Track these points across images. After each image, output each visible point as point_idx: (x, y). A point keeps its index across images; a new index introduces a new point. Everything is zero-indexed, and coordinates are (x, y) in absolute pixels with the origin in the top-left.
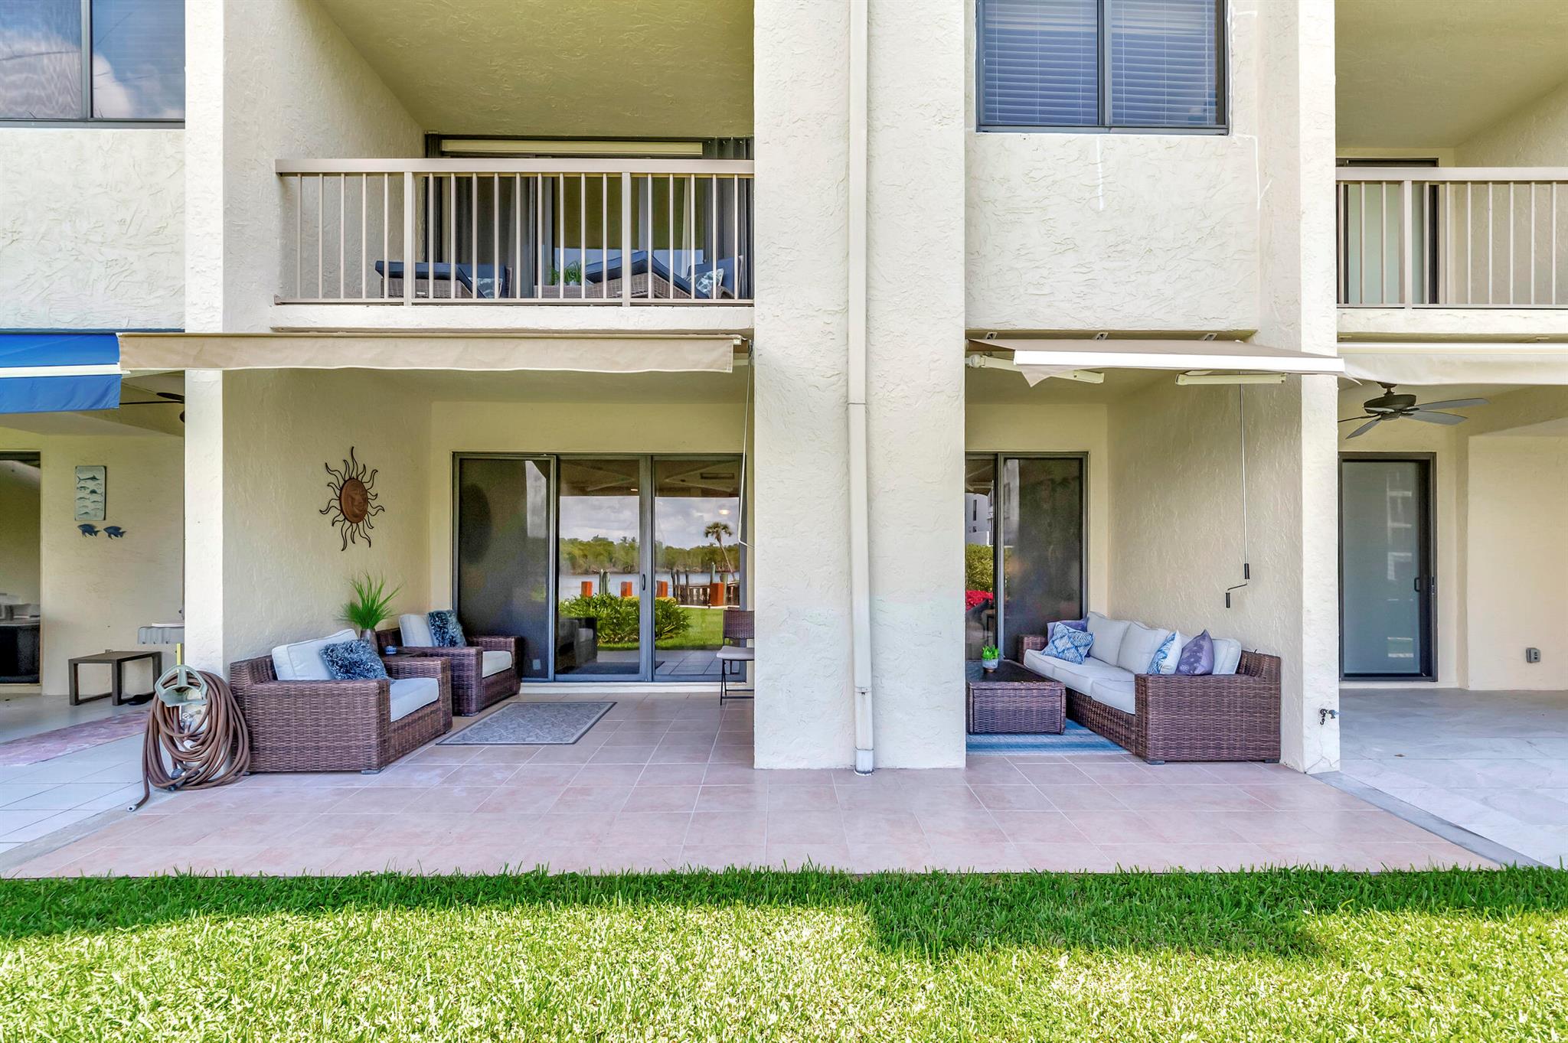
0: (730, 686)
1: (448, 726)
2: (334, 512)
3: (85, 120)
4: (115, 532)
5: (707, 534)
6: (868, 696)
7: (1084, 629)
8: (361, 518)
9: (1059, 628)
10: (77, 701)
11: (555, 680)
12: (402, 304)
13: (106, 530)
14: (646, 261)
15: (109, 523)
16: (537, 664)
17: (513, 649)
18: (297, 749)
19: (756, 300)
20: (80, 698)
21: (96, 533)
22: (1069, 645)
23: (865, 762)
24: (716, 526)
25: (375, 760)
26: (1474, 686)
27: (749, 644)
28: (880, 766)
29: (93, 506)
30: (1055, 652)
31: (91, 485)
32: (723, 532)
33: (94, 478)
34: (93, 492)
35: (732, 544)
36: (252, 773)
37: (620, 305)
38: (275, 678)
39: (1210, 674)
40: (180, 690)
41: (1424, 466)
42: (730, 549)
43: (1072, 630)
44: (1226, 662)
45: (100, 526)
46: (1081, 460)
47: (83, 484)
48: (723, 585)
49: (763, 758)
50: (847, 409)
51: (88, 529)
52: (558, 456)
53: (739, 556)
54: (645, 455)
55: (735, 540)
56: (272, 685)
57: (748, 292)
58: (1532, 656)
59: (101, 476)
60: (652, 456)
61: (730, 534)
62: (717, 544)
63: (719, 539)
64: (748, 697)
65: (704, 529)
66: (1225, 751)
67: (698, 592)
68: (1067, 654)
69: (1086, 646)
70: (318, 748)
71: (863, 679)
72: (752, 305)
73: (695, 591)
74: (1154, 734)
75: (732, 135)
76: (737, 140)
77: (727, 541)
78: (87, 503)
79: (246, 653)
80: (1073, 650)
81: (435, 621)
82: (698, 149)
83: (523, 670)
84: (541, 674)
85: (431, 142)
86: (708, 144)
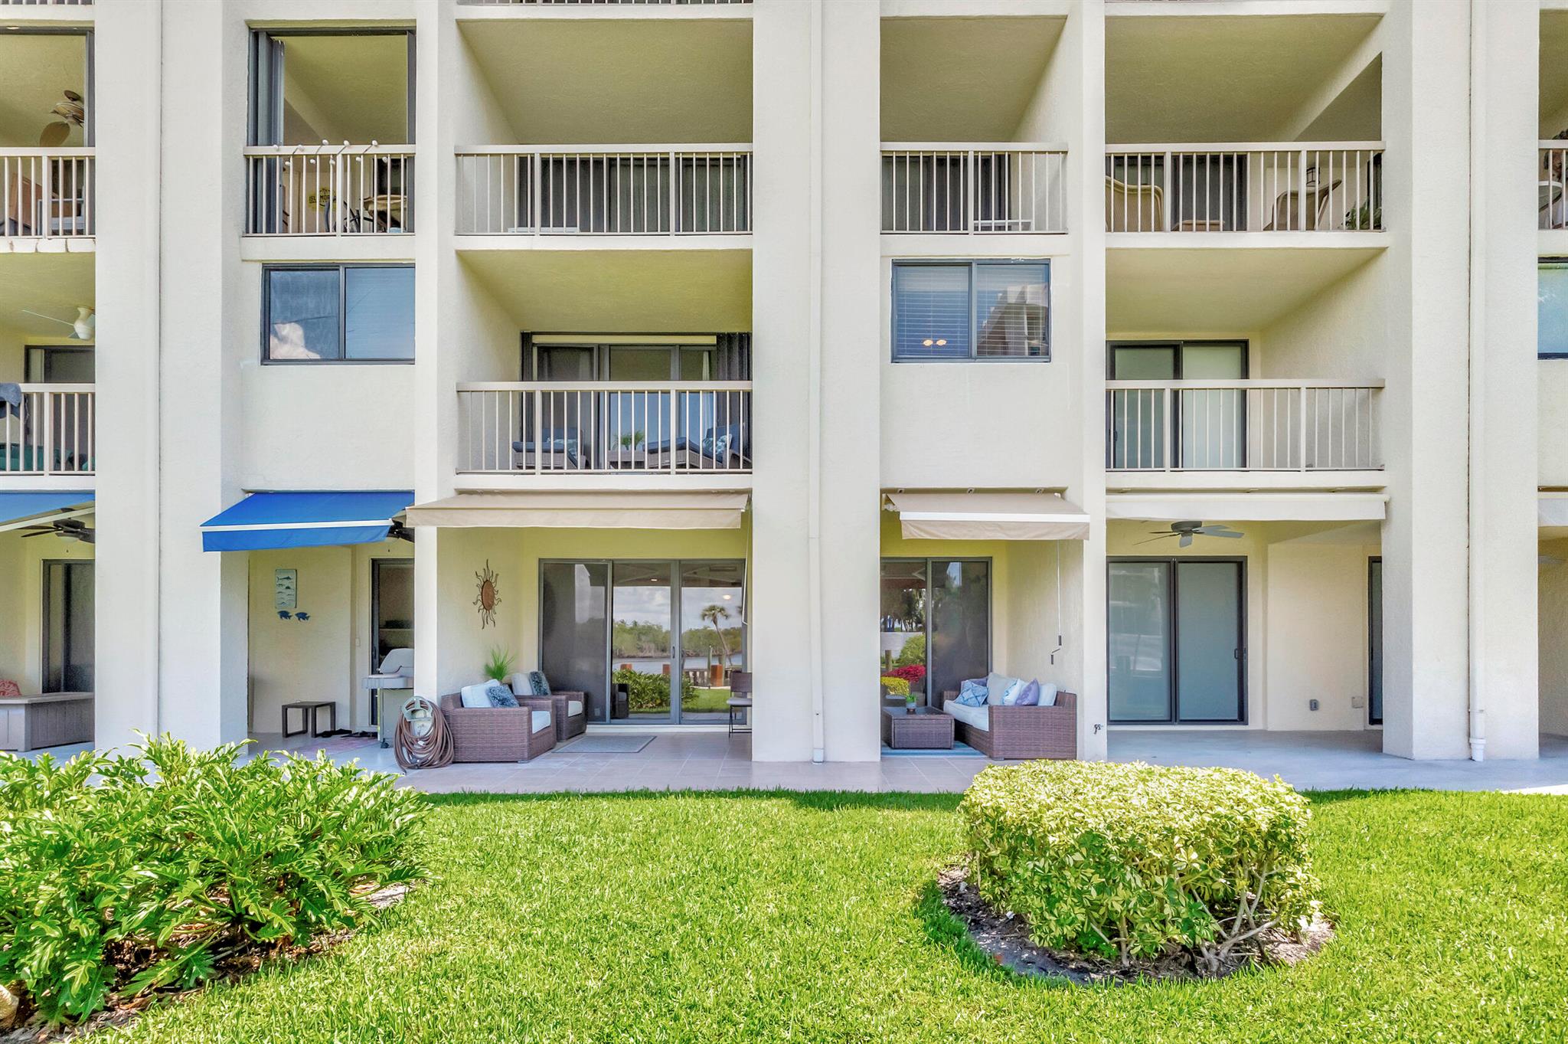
0: (735, 726)
1: (555, 744)
2: (480, 603)
3: (341, 360)
4: (303, 616)
5: (704, 616)
6: (821, 715)
7: (985, 685)
8: (491, 608)
9: (967, 684)
10: (287, 735)
11: (610, 724)
12: (534, 474)
13: (297, 615)
14: (685, 444)
15: (298, 611)
16: (597, 712)
17: (583, 700)
18: (480, 747)
19: (753, 470)
20: (289, 732)
21: (290, 617)
22: (972, 696)
23: (819, 757)
24: (712, 608)
25: (526, 755)
26: (1270, 729)
27: (749, 697)
28: (828, 760)
29: (287, 598)
30: (962, 701)
31: (286, 583)
32: (719, 615)
33: (288, 578)
34: (288, 588)
35: (729, 628)
36: (454, 762)
37: (669, 473)
38: (463, 706)
39: (1035, 704)
40: (413, 712)
41: (1240, 564)
42: (727, 633)
43: (975, 685)
44: (1047, 699)
45: (293, 612)
46: (987, 563)
47: (280, 582)
48: (721, 667)
49: (757, 755)
50: (808, 542)
51: (284, 615)
52: (613, 561)
53: (738, 639)
54: (675, 560)
55: (736, 622)
56: (461, 709)
57: (748, 464)
58: (1314, 705)
59: (292, 576)
60: (680, 561)
61: (727, 617)
62: (713, 627)
63: (715, 623)
64: (749, 732)
65: (700, 612)
66: (1041, 753)
67: (695, 674)
68: (970, 701)
69: (983, 696)
70: (493, 747)
71: (818, 708)
72: (751, 473)
73: (691, 674)
74: (997, 742)
75: (737, 330)
76: (741, 335)
77: (723, 624)
78: (284, 596)
79: (449, 691)
80: (974, 699)
81: (535, 678)
82: (713, 340)
83: (588, 716)
84: (601, 720)
85: (526, 338)
86: (720, 337)
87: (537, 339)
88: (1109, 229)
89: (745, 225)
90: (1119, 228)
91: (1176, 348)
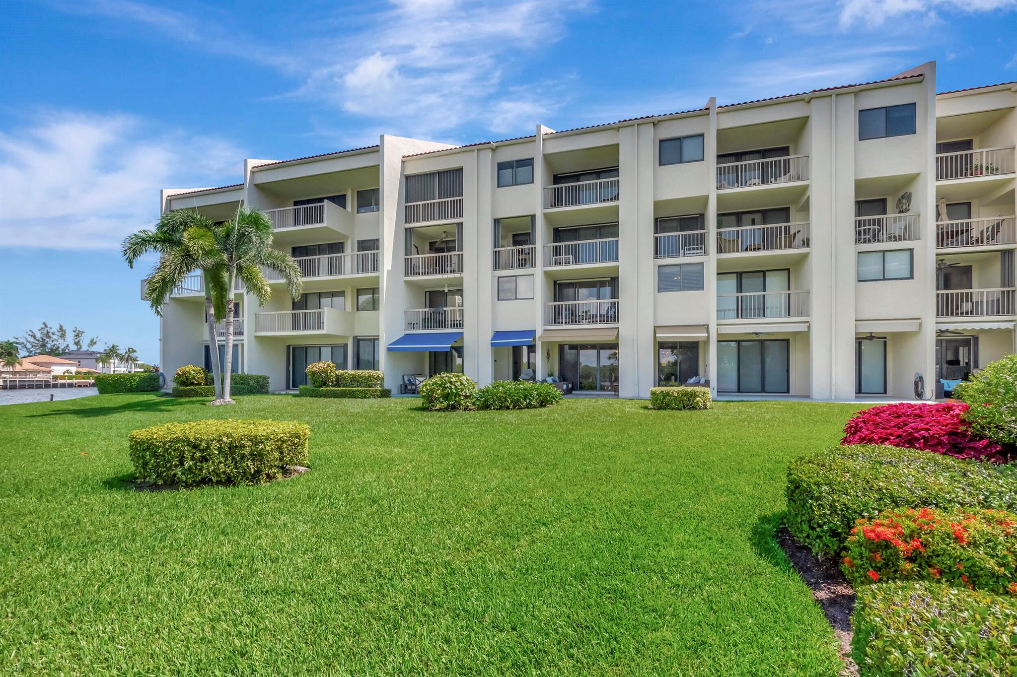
2: (547, 357)
6: (637, 385)
8: (550, 357)
11: (579, 391)
12: (563, 325)
14: (601, 315)
16: (576, 387)
17: (572, 383)
23: (636, 395)
37: (597, 324)
46: (698, 343)
50: (634, 342)
57: (618, 321)
72: (619, 323)
81: (559, 377)
82: (610, 279)
83: (573, 389)
84: (576, 390)
85: (555, 282)
86: (612, 278)
87: (558, 282)
88: (717, 253)
89: (617, 259)
90: (721, 252)
91: (764, 272)
